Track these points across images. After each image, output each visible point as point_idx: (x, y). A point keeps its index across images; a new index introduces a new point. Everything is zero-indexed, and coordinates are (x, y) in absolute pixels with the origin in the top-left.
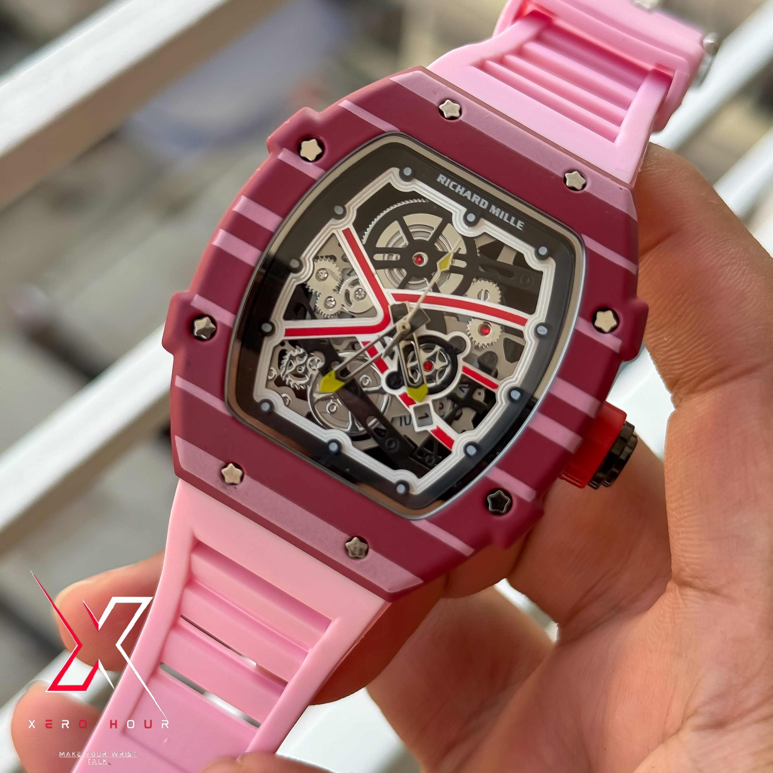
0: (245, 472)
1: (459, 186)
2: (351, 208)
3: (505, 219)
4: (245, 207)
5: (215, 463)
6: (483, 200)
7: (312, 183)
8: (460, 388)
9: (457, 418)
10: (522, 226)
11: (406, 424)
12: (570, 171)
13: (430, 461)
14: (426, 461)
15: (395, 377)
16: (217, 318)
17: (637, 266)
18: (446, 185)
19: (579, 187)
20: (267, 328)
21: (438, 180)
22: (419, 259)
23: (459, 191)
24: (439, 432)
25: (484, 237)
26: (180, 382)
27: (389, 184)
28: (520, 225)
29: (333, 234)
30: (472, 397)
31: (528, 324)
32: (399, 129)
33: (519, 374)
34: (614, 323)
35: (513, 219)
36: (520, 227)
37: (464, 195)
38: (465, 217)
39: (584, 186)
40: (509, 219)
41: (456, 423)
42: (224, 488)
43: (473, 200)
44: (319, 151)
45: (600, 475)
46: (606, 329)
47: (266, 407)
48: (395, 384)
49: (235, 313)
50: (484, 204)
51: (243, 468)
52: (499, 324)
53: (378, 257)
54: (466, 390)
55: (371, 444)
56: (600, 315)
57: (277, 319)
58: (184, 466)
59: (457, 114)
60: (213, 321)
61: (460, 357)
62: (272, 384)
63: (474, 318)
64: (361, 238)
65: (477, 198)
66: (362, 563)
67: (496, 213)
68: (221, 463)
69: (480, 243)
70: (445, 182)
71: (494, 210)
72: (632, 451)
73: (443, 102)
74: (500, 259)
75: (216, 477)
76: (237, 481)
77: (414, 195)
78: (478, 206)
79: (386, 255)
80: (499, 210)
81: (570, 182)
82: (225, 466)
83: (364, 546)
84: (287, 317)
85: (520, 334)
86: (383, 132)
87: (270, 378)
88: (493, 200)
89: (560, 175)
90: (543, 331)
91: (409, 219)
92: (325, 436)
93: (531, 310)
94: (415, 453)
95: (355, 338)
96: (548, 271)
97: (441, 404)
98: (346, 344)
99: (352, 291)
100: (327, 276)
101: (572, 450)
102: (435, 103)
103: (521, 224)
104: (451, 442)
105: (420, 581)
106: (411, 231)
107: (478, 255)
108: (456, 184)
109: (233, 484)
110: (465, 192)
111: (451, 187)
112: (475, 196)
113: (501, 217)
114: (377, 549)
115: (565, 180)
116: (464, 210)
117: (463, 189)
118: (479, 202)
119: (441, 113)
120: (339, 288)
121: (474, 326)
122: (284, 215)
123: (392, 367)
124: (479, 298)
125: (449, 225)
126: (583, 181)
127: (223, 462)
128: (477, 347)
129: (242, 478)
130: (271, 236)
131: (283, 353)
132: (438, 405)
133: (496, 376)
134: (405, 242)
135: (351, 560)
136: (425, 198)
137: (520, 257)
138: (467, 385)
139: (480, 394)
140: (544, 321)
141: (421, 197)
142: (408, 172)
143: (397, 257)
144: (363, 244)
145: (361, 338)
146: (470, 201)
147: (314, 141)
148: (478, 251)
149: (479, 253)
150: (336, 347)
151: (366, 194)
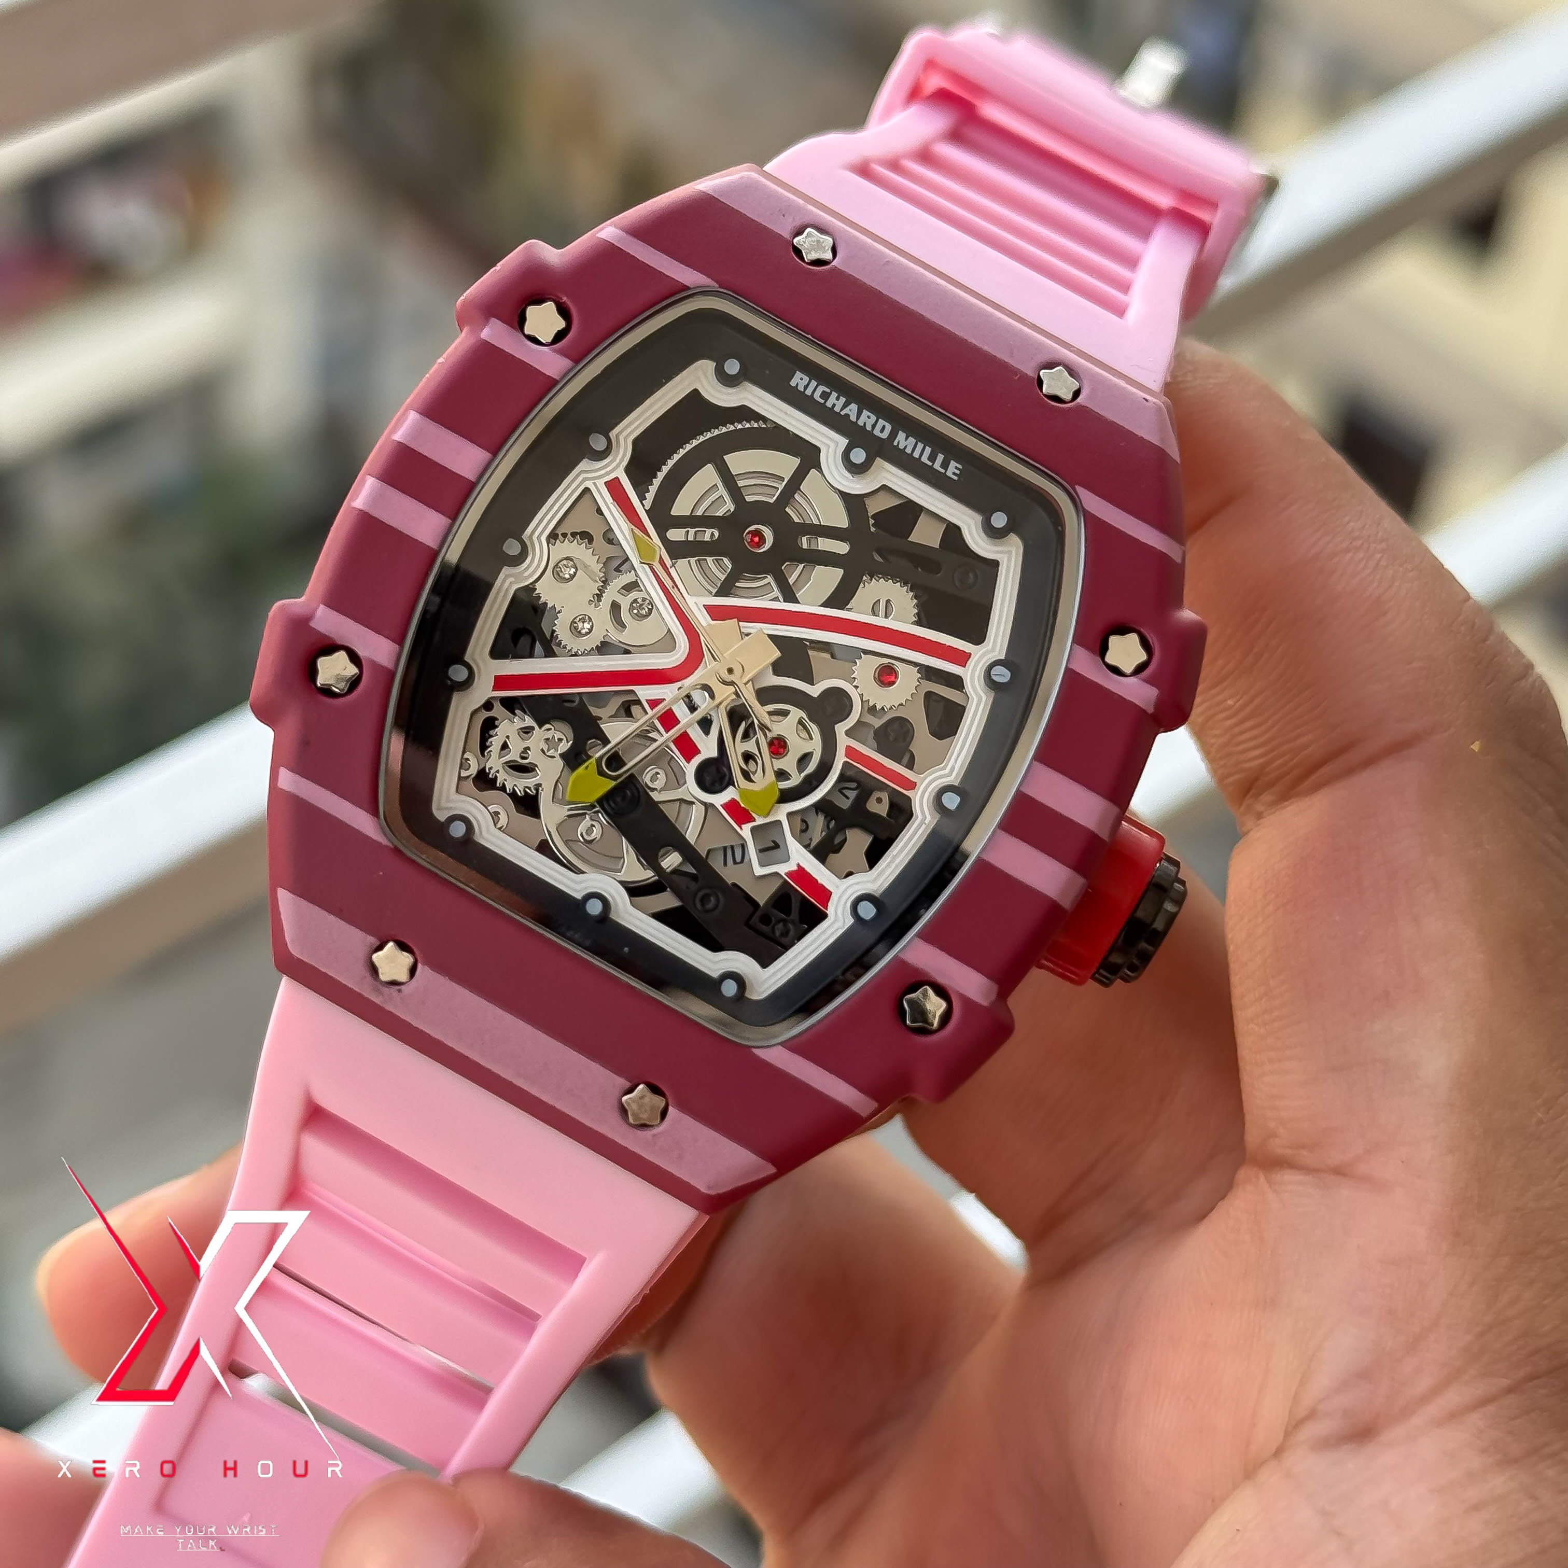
0: (419, 959)
1: (834, 395)
2: (621, 438)
3: (925, 459)
4: (417, 432)
5: (359, 939)
6: (881, 422)
7: (550, 385)
8: (840, 791)
9: (837, 849)
10: (958, 472)
11: (735, 862)
12: (1050, 365)
13: (785, 933)
14: (778, 933)
15: (713, 769)
16: (362, 653)
17: (1183, 547)
18: (809, 392)
19: (1068, 396)
20: (458, 673)
21: (793, 383)
22: (756, 539)
23: (834, 405)
24: (801, 875)
25: (882, 494)
26: (288, 780)
27: (696, 392)
28: (953, 469)
29: (587, 490)
30: (865, 805)
31: (971, 663)
32: (717, 282)
33: (956, 761)
34: (1142, 656)
35: (940, 458)
36: (954, 474)
37: (843, 413)
38: (846, 455)
39: (1077, 394)
40: (932, 458)
41: (832, 857)
42: (378, 991)
43: (861, 423)
44: (561, 324)
45: (1116, 959)
46: (1128, 668)
47: (458, 830)
48: (713, 783)
49: (400, 642)
50: (882, 429)
51: (415, 950)
52: (915, 664)
53: (676, 535)
54: (852, 795)
55: (667, 900)
56: (1114, 641)
57: (477, 657)
58: (295, 950)
59: (828, 255)
60: (354, 658)
61: (841, 729)
62: (470, 783)
63: (867, 652)
64: (642, 498)
65: (869, 417)
66: (654, 1135)
67: (906, 447)
68: (373, 941)
69: (874, 507)
70: (806, 387)
71: (903, 441)
72: (1178, 909)
73: (799, 232)
74: (914, 537)
75: (362, 971)
76: (403, 976)
77: (744, 413)
78: (871, 433)
79: (692, 531)
80: (912, 440)
81: (1049, 386)
82: (380, 948)
83: (659, 1102)
84: (497, 653)
85: (956, 682)
86: (686, 288)
87: (464, 774)
88: (901, 421)
89: (1029, 371)
90: (1002, 675)
91: (738, 461)
92: (578, 887)
93: (978, 636)
94: (755, 920)
95: (632, 692)
96: (1009, 560)
97: (803, 821)
98: (614, 704)
99: (625, 602)
100: (575, 573)
101: (1067, 903)
102: (786, 234)
103: (956, 468)
104: (825, 895)
105: (772, 1170)
106: (740, 484)
107: (873, 529)
108: (828, 390)
109: (394, 983)
110: (844, 406)
111: (817, 396)
112: (865, 413)
113: (916, 454)
114: (686, 1107)
115: (1040, 382)
116: (843, 442)
117: (843, 400)
118: (874, 426)
119: (798, 252)
120: (599, 597)
121: (866, 669)
122: (495, 449)
123: (708, 748)
124: (874, 613)
125: (813, 471)
126: (1075, 385)
127: (376, 939)
128: (872, 710)
129: (413, 971)
130: (469, 488)
131: (489, 725)
132: (798, 825)
133: (910, 766)
134: (729, 506)
135: (632, 1130)
136: (764, 419)
137: (952, 533)
138: (854, 785)
139: (879, 800)
140: (1003, 657)
141: (758, 417)
142: (733, 367)
143: (712, 534)
144: (645, 510)
145: (645, 692)
146: (856, 423)
147: (550, 306)
148: (872, 521)
149: (873, 525)
150: (595, 711)
151: (650, 412)
